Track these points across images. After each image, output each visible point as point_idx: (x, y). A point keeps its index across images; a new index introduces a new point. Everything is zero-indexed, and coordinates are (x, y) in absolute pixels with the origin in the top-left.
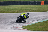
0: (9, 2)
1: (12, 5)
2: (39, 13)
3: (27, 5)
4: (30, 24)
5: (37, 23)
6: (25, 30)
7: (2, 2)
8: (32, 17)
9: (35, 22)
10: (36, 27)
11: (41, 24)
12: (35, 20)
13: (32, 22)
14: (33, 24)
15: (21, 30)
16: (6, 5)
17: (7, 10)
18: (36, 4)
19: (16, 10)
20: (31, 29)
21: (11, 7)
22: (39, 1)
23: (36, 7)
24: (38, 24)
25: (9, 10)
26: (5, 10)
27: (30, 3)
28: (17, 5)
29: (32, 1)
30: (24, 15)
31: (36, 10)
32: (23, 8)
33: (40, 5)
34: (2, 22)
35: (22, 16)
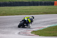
0: (16, 2)
1: (19, 6)
2: (52, 15)
3: (37, 6)
4: (41, 29)
5: (49, 27)
6: (35, 35)
7: (7, 2)
8: (43, 20)
9: (47, 26)
10: (48, 32)
11: (54, 29)
12: (47, 24)
13: (43, 26)
14: (44, 29)
15: (30, 35)
16: (12, 6)
17: (14, 12)
18: (48, 5)
19: (24, 12)
20: (42, 34)
21: (18, 9)
22: (52, 1)
23: (48, 9)
24: (51, 29)
25: (16, 12)
26: (11, 12)
27: (41, 4)
28: (26, 6)
29: (43, 1)
30: (28, 19)
31: (48, 12)
32: (32, 9)
33: (52, 6)
34: (8, 26)
35: (26, 20)
